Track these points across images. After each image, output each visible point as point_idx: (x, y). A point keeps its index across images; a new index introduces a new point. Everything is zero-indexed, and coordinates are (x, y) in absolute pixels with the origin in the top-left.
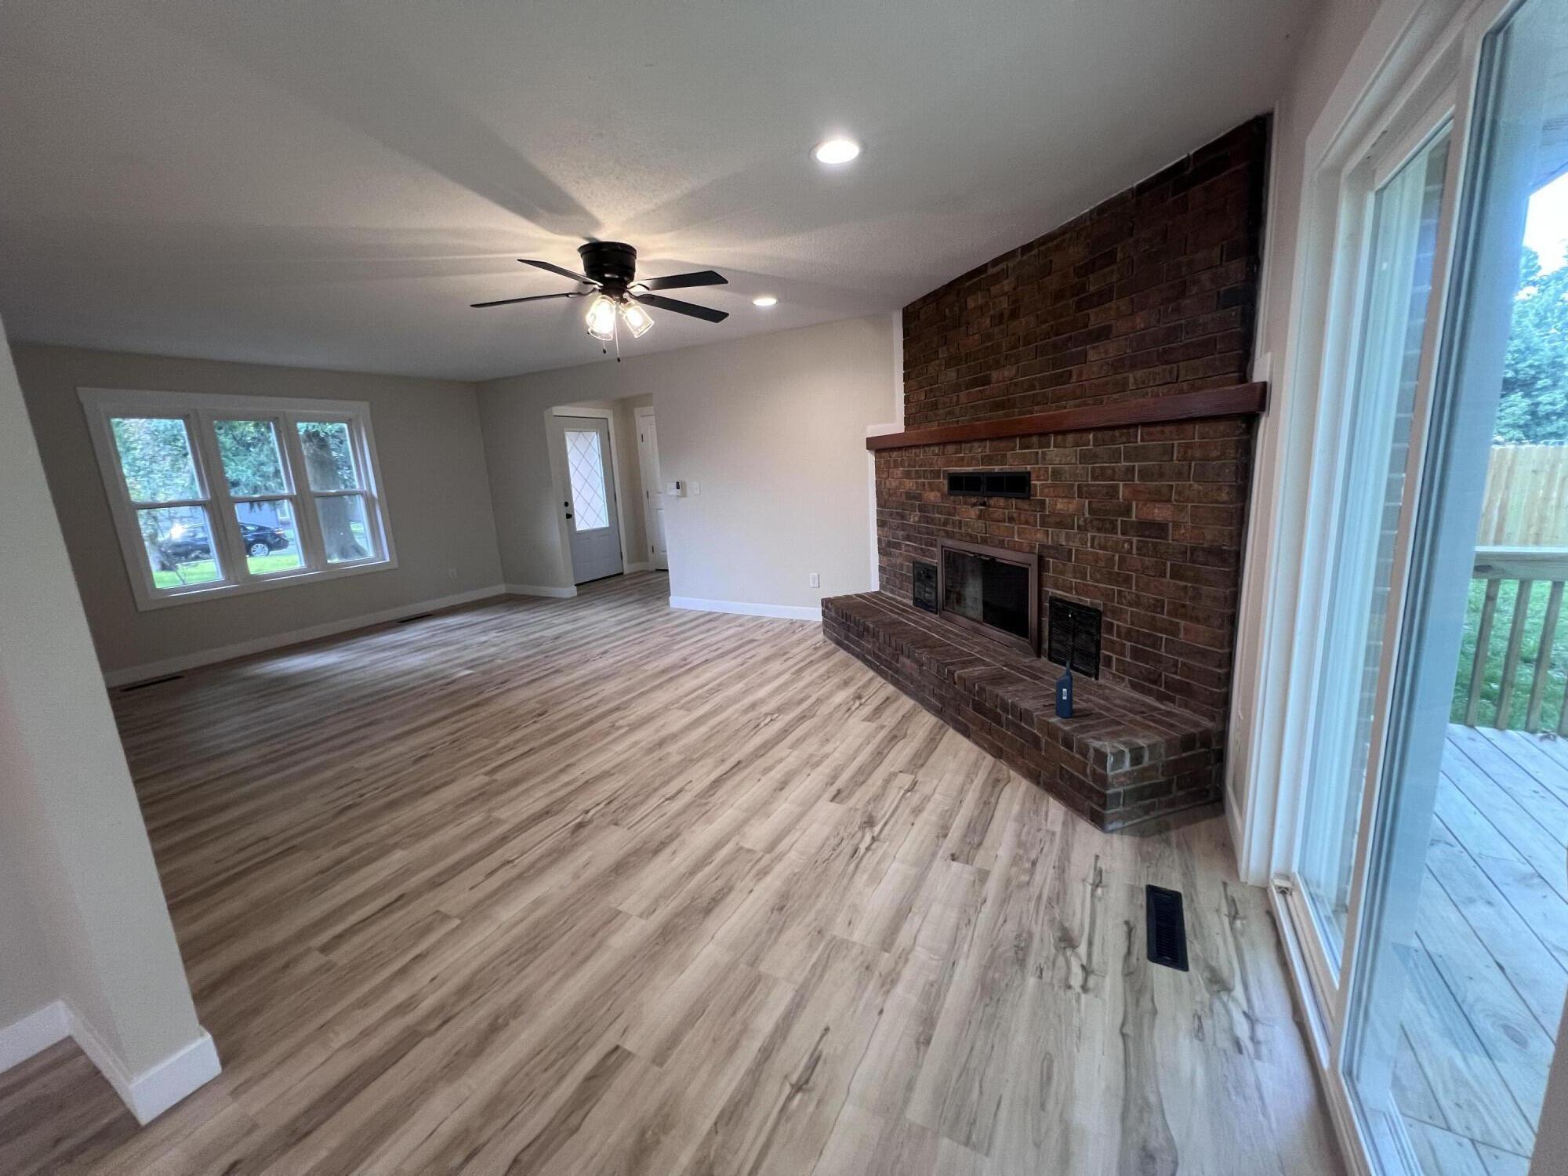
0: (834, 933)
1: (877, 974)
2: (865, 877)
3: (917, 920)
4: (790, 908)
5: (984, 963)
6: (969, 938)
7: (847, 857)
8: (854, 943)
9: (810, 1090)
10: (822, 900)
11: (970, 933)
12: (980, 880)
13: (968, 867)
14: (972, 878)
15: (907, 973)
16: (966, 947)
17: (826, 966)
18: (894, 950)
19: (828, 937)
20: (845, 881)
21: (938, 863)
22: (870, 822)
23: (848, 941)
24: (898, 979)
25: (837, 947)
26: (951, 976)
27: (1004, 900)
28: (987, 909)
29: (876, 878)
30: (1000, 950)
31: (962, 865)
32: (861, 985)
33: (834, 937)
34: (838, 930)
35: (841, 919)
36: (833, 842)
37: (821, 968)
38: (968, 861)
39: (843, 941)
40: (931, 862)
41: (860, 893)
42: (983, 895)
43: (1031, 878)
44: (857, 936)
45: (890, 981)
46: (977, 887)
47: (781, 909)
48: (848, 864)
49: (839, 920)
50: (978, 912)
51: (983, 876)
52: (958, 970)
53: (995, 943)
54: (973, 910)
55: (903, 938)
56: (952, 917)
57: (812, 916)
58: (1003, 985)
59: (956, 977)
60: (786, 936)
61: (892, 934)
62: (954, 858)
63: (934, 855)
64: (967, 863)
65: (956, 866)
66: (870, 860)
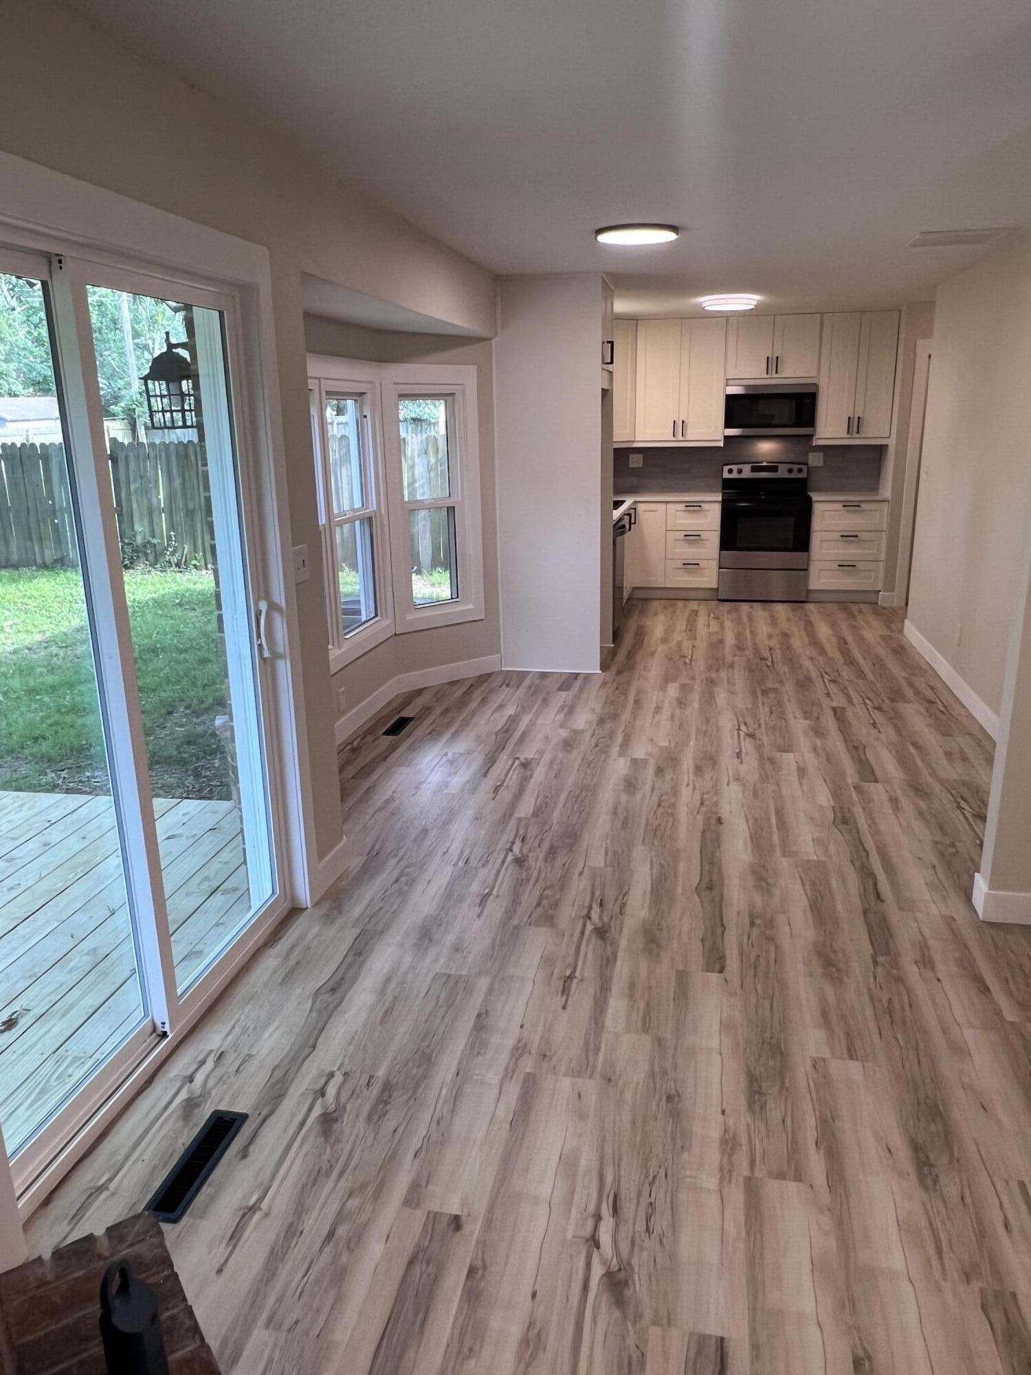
0: (591, 1081)
1: (533, 1052)
2: (583, 1162)
3: (501, 1113)
4: (660, 1100)
5: (427, 1080)
6: (441, 1102)
7: (623, 1193)
8: (566, 1075)
9: (560, 978)
10: (626, 1118)
11: (439, 1107)
12: (419, 1185)
13: (434, 1206)
14: (430, 1187)
15: (504, 1058)
16: (444, 1092)
17: (587, 1050)
18: (522, 1077)
19: (597, 1076)
20: (609, 1151)
21: (481, 1208)
22: (617, 1283)
23: (572, 1076)
24: (512, 1050)
25: (584, 1068)
26: (460, 1063)
27: (390, 1161)
28: (415, 1143)
29: (568, 1164)
30: (406, 1097)
31: (444, 1211)
32: (546, 1041)
33: (591, 1077)
34: (591, 1088)
35: (592, 1097)
36: (661, 1223)
37: (591, 1046)
38: (434, 1217)
39: (579, 1075)
40: (491, 1209)
41: (580, 1136)
42: (417, 1161)
43: (344, 1204)
44: (566, 1083)
45: (520, 1050)
46: (425, 1174)
47: (669, 1098)
48: (617, 1179)
49: (594, 1097)
50: (427, 1138)
51: (413, 1198)
52: (453, 1069)
53: (412, 1102)
54: (433, 1138)
55: (513, 1090)
56: (459, 1125)
57: (628, 1096)
58: (410, 1064)
59: (455, 1063)
60: (644, 1068)
61: (527, 1093)
62: (456, 1223)
63: (489, 1223)
64: (436, 1214)
65: (453, 1208)
66: (586, 1195)
